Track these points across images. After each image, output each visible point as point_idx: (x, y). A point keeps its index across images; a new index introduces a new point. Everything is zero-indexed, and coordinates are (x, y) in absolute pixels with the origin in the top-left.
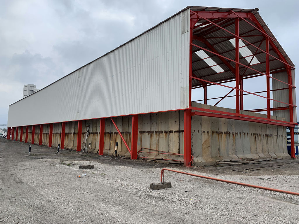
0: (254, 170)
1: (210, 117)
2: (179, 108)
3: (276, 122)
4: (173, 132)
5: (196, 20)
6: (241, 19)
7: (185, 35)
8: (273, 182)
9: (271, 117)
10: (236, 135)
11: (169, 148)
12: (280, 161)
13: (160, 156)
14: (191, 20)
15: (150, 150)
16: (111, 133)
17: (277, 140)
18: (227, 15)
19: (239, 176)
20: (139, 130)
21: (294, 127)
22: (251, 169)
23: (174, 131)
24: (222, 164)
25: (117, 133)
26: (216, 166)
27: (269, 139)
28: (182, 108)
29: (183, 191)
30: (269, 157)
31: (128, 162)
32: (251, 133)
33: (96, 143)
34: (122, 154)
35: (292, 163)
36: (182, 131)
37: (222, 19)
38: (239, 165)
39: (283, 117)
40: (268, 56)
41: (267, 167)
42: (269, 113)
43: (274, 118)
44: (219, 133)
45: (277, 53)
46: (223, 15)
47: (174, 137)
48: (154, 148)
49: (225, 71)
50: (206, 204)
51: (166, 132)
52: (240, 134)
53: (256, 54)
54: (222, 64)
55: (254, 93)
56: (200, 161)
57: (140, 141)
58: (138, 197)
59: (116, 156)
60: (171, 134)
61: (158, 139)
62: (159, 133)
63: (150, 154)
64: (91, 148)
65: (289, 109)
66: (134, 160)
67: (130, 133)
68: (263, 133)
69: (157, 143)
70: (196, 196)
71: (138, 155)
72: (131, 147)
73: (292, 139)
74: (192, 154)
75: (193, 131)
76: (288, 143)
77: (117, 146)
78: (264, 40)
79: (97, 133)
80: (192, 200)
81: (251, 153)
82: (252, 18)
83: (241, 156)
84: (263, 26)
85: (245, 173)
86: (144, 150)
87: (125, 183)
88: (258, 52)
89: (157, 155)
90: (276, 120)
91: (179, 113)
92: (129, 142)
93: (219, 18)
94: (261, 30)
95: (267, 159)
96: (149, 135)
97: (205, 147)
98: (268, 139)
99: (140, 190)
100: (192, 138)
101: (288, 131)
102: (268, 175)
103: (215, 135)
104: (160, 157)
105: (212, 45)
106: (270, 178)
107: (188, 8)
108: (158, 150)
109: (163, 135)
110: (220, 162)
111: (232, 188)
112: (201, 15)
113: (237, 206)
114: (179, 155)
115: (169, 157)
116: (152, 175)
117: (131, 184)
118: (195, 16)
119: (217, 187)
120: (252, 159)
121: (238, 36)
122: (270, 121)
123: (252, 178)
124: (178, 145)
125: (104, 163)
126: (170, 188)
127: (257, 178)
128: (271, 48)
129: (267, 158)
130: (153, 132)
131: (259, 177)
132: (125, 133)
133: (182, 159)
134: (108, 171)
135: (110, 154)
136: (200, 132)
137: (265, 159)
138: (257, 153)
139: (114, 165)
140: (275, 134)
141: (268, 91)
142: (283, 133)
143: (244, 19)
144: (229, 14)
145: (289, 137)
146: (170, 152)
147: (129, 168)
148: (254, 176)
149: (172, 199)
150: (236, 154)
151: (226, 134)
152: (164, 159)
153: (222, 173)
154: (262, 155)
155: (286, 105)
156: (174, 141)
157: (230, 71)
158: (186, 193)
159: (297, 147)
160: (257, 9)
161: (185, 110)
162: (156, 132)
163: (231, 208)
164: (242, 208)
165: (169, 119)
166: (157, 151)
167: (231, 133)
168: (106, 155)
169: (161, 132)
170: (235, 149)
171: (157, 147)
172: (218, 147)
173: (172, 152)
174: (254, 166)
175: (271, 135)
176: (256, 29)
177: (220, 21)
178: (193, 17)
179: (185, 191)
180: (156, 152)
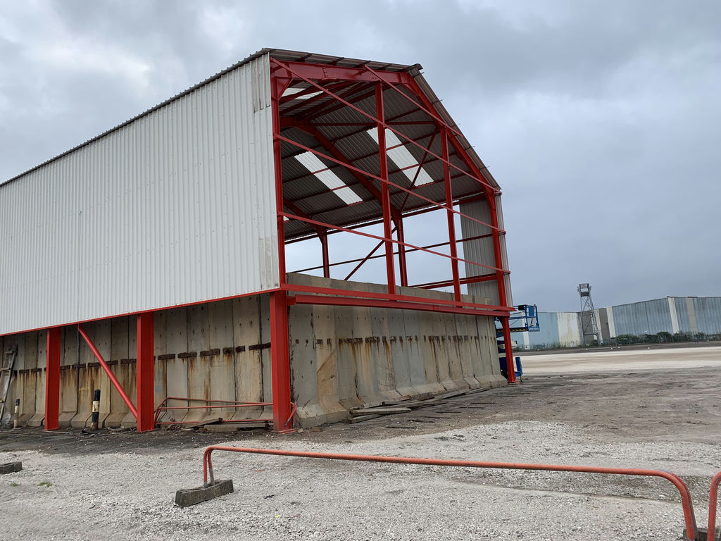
0: (431, 420)
1: (332, 306)
2: (258, 290)
3: (473, 308)
4: (247, 349)
5: (285, 81)
6: (386, 87)
7: (260, 115)
8: (466, 444)
9: (461, 298)
10: (391, 343)
11: (236, 391)
12: (488, 393)
13: (214, 414)
14: (275, 81)
15: (189, 401)
16: (79, 367)
17: (478, 346)
18: (357, 74)
19: (398, 439)
20: (157, 353)
21: (509, 317)
22: (427, 419)
23: (250, 347)
24: (363, 414)
25: (98, 366)
26: (350, 422)
27: (464, 347)
28: (265, 289)
29: (261, 496)
30: (464, 388)
31: (129, 440)
32: (425, 337)
33: (38, 399)
34: (112, 421)
35: (510, 394)
36: (268, 346)
37: (346, 83)
38: (402, 412)
39: (486, 297)
40: (447, 168)
41: (458, 410)
42: (457, 290)
43: (469, 300)
44: (355, 342)
45: (465, 162)
46: (347, 74)
47: (248, 361)
48: (199, 395)
49: (365, 200)
50: (313, 520)
51: (228, 352)
52: (401, 340)
53: (425, 163)
54: (357, 185)
55: (424, 249)
56: (312, 415)
57: (161, 381)
58: (137, 533)
59: (97, 428)
60: (242, 354)
61: (208, 370)
62: (210, 354)
63: (189, 412)
64: (21, 413)
65: (496, 278)
66: (146, 433)
67: (134, 361)
68: (448, 335)
69: (207, 380)
70: (293, 503)
71: (156, 418)
72: (136, 400)
73: (507, 341)
74: (293, 400)
75: (294, 342)
76: (500, 351)
77: (99, 400)
78: (438, 133)
79: (40, 370)
80: (279, 517)
81: (428, 381)
82: (410, 85)
83: (406, 391)
84: (433, 103)
85: (411, 430)
86: (172, 403)
87: (105, 501)
88: (427, 157)
89: (209, 413)
90: (474, 304)
91: (258, 300)
92: (131, 386)
93: (338, 80)
94: (429, 111)
95: (461, 392)
96: (185, 362)
97: (323, 377)
98: (460, 345)
99: (147, 513)
100: (292, 359)
101: (499, 325)
102: (460, 427)
103: (346, 346)
104: (216, 418)
105: (332, 141)
106: (461, 434)
107: (264, 52)
108: (209, 400)
109: (221, 361)
110: (358, 411)
111: (379, 471)
112: (297, 71)
113: (383, 513)
114: (263, 407)
115: (238, 413)
116: (187, 466)
117: (124, 499)
118: (281, 73)
119: (344, 473)
120: (430, 396)
121: (383, 123)
122: (461, 307)
123: (424, 441)
124: (259, 381)
125: (56, 451)
126: (229, 495)
127: (436, 438)
128: (453, 150)
129: (462, 388)
130: (194, 355)
131: (440, 435)
132: (119, 363)
133: (268, 416)
134: (63, 471)
135: (80, 425)
136: (310, 342)
137: (456, 393)
138: (439, 381)
139: (84, 453)
140: (474, 334)
141: (452, 243)
142: (488, 331)
143: (393, 86)
144: (360, 73)
145: (502, 339)
146: (240, 400)
147: (127, 456)
148: (430, 436)
149: (230, 524)
150: (394, 386)
151: (371, 342)
152: (227, 420)
153: (361, 436)
154: (450, 384)
155: (489, 270)
156: (248, 372)
157: (374, 199)
158: (269, 501)
159: (518, 359)
160: (418, 67)
161: (272, 293)
162: (203, 354)
163: (369, 521)
164: (396, 515)
165: (235, 319)
166: (207, 402)
167: (381, 339)
168: (68, 427)
169: (217, 352)
170: (392, 376)
171: (207, 393)
172: (354, 375)
173: (244, 400)
174: (433, 411)
175: (466, 338)
176: (419, 109)
177: (343, 88)
178: (278, 73)
179: (268, 495)
180: (204, 405)
